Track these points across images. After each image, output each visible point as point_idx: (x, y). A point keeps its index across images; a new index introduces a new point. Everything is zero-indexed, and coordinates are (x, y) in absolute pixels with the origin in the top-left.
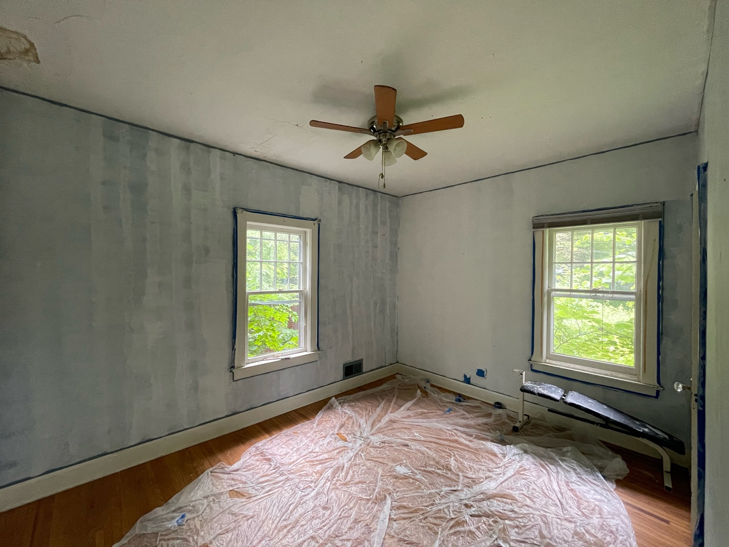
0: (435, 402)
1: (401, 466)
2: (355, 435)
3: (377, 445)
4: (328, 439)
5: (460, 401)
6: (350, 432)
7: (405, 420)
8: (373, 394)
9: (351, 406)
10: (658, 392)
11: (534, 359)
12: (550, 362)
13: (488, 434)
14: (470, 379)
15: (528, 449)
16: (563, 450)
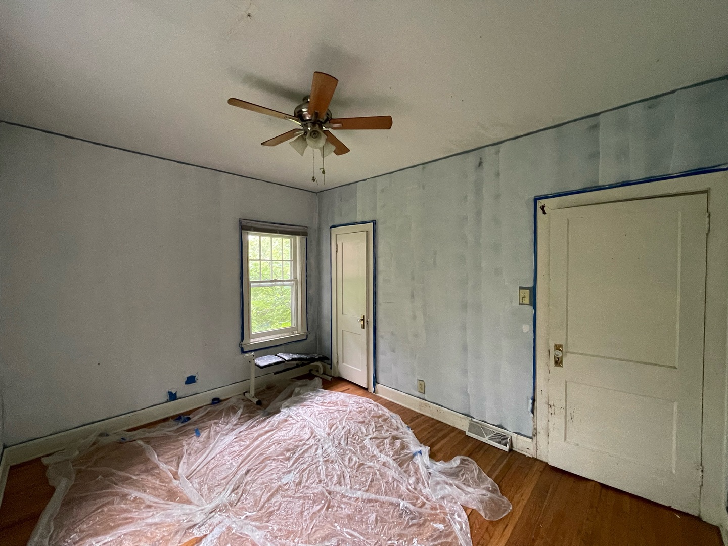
0: (168, 437)
1: (282, 478)
2: (195, 525)
3: (235, 497)
10: (307, 335)
11: (244, 342)
12: (253, 341)
13: (258, 417)
14: (176, 394)
15: (287, 405)
16: (297, 392)
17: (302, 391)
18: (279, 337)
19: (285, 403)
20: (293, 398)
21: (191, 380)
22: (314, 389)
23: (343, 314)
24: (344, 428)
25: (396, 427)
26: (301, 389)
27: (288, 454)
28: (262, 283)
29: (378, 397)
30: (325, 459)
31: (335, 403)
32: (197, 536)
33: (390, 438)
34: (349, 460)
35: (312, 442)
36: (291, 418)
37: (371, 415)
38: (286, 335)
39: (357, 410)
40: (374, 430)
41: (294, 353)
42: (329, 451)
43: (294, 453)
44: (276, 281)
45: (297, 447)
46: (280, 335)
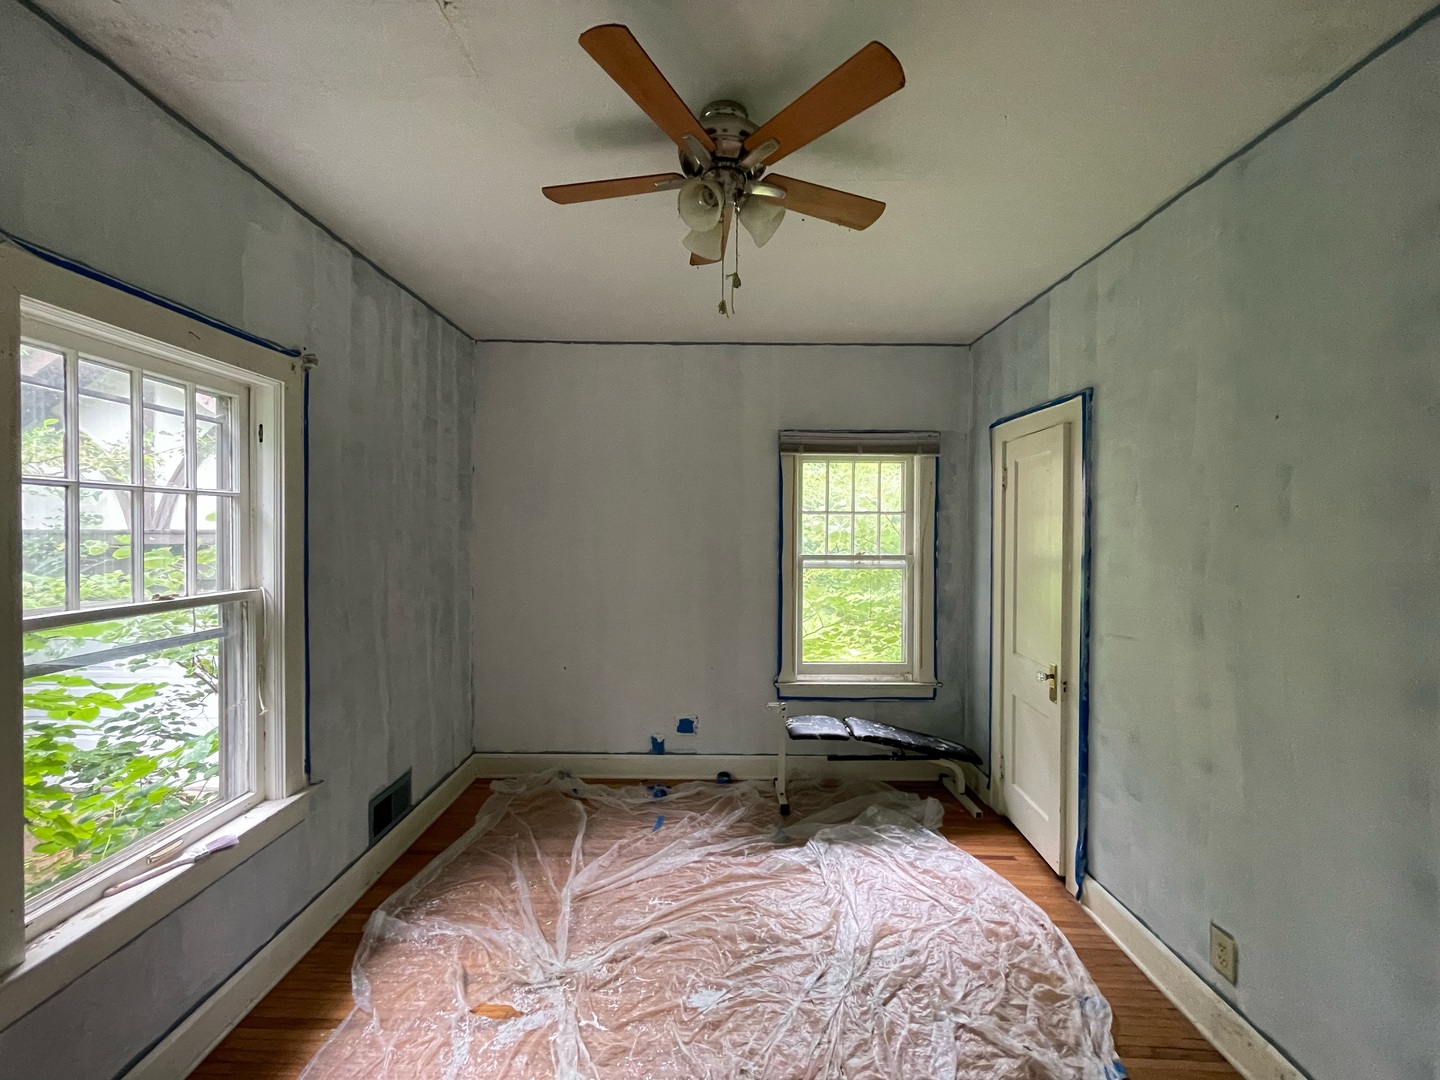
0: (617, 813)
1: (697, 992)
2: (527, 984)
3: (604, 974)
4: (462, 1043)
5: (664, 793)
6: (504, 985)
7: (602, 882)
8: (466, 853)
9: (437, 912)
10: (935, 690)
11: (782, 678)
12: (803, 679)
13: (761, 837)
14: (663, 743)
15: (832, 836)
16: (868, 815)
17: (879, 818)
18: (870, 681)
19: (827, 830)
20: (851, 827)
21: (686, 726)
22: (915, 824)
23: (1015, 652)
24: (913, 953)
25: (1072, 1041)
26: (878, 813)
27: (744, 946)
28: (830, 561)
29: (1087, 916)
30: (809, 1006)
31: (938, 878)
32: (514, 1006)
33: (1019, 1062)
34: (858, 1047)
35: (813, 946)
36: (817, 870)
37: (1016, 961)
38: (885, 680)
39: (985, 924)
40: (989, 1008)
41: (886, 725)
42: (830, 990)
43: (762, 951)
44: (860, 557)
45: (777, 940)
46: (871, 677)
